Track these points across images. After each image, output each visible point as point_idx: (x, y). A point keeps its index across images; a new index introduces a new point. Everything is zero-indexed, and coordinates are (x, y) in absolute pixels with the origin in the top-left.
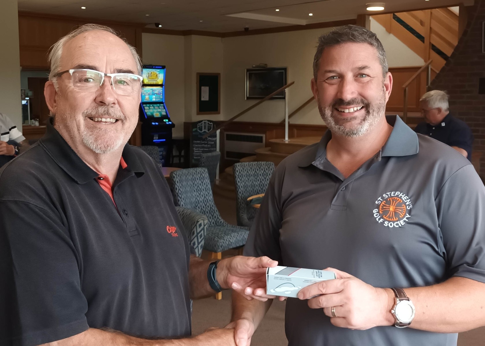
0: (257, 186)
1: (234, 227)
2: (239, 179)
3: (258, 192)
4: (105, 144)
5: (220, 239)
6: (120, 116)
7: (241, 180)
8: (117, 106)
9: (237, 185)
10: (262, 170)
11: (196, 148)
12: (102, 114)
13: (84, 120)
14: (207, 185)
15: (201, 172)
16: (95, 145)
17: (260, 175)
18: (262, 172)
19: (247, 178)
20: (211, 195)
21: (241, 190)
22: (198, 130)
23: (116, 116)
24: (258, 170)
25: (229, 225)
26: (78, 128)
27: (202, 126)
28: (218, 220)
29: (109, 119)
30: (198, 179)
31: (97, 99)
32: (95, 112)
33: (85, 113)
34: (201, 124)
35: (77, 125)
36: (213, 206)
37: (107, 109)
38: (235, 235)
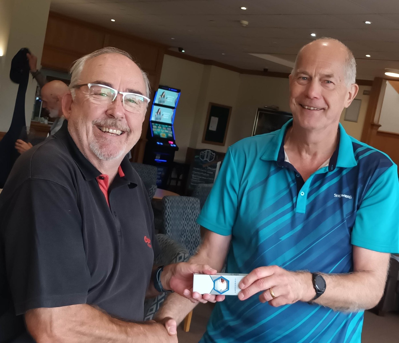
6: (126, 129)
8: (124, 120)
11: (194, 175)
22: (200, 158)
23: (123, 128)
26: (87, 133)
27: (204, 154)
29: (116, 131)
30: (188, 208)
34: (204, 152)
37: (115, 122)
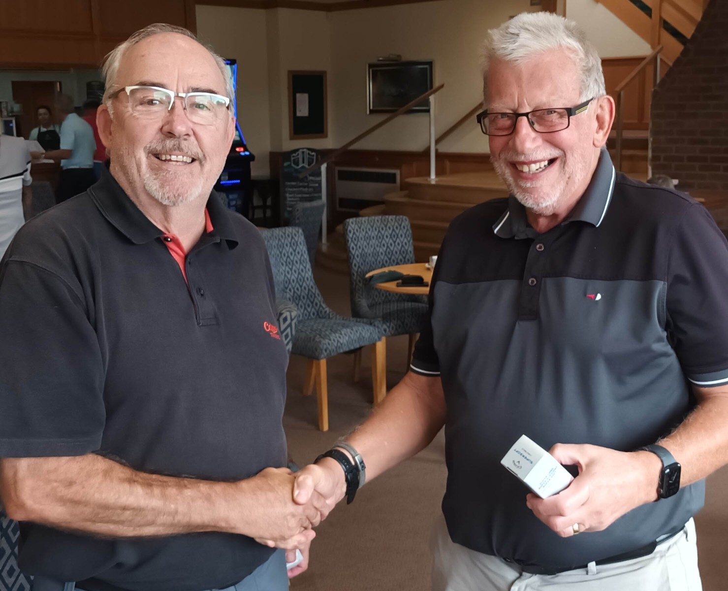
0: (382, 254)
1: (346, 320)
2: (354, 243)
3: (383, 264)
4: (175, 192)
5: (324, 339)
6: (198, 154)
7: (356, 245)
8: (193, 138)
9: (350, 254)
10: (390, 228)
11: (290, 194)
12: (170, 149)
13: (147, 158)
14: (302, 255)
15: (292, 234)
16: (160, 194)
17: (387, 237)
18: (390, 232)
19: (366, 242)
20: (309, 270)
21: (357, 261)
22: (293, 165)
23: (191, 152)
24: (382, 229)
25: (338, 316)
26: (138, 168)
27: (298, 158)
28: (321, 308)
29: (181, 157)
30: (287, 245)
31: (164, 128)
32: (161, 147)
33: (148, 148)
34: (297, 154)
35: (136, 165)
36: (312, 287)
37: (178, 142)
38: (347, 332)
